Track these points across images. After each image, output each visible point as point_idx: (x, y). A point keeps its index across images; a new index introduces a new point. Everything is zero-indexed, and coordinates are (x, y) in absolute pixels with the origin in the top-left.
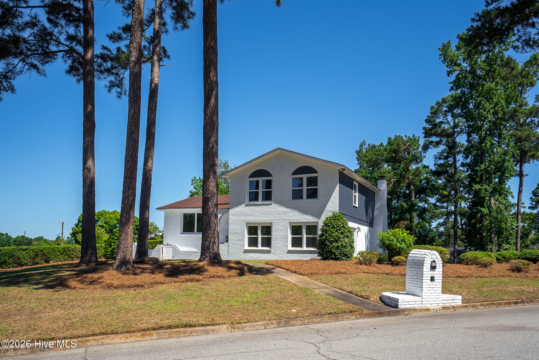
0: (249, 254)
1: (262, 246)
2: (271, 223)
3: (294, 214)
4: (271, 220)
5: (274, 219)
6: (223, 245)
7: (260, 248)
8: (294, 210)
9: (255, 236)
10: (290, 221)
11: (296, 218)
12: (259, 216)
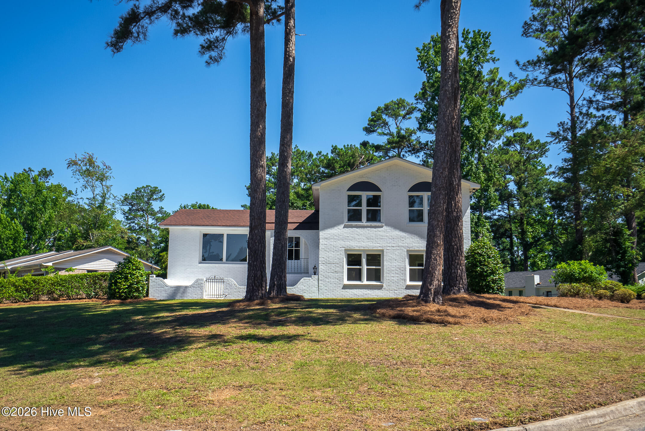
0: (351, 290)
1: (367, 280)
2: (382, 251)
3: (413, 240)
4: (382, 247)
5: (386, 245)
6: (310, 278)
7: (365, 282)
8: (414, 235)
9: (358, 267)
10: (408, 249)
11: (416, 245)
12: (365, 241)
